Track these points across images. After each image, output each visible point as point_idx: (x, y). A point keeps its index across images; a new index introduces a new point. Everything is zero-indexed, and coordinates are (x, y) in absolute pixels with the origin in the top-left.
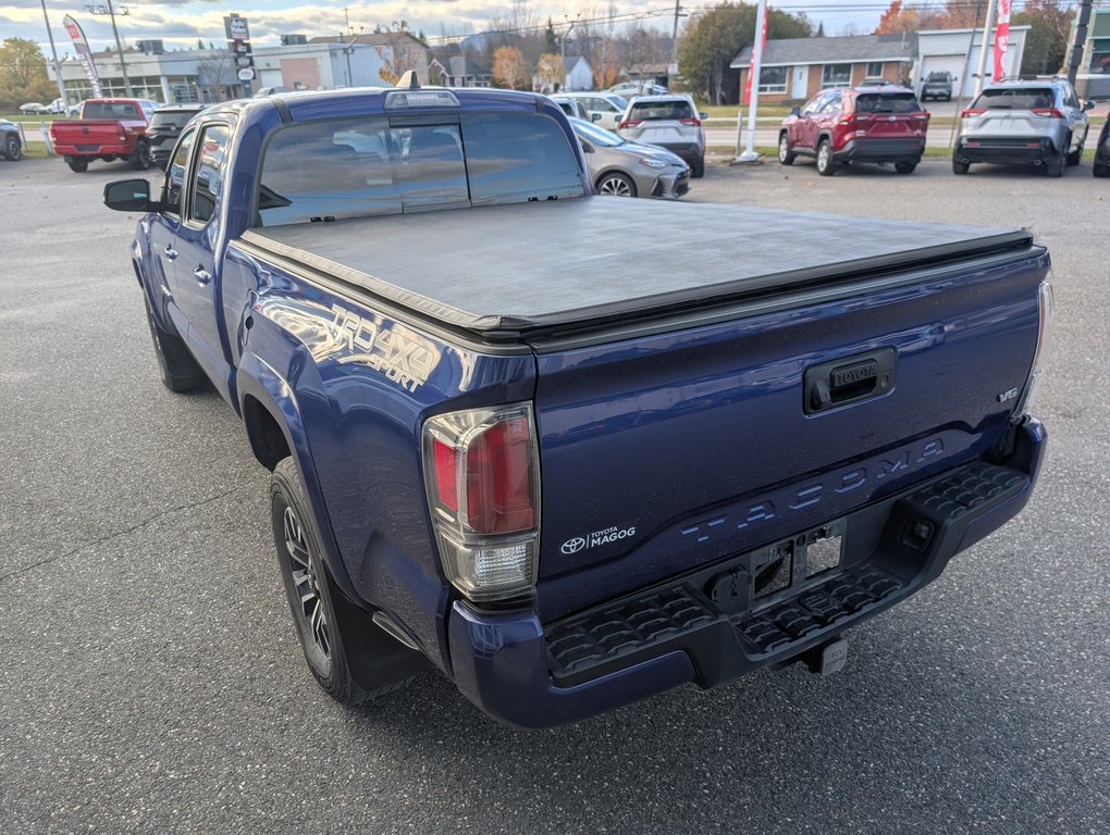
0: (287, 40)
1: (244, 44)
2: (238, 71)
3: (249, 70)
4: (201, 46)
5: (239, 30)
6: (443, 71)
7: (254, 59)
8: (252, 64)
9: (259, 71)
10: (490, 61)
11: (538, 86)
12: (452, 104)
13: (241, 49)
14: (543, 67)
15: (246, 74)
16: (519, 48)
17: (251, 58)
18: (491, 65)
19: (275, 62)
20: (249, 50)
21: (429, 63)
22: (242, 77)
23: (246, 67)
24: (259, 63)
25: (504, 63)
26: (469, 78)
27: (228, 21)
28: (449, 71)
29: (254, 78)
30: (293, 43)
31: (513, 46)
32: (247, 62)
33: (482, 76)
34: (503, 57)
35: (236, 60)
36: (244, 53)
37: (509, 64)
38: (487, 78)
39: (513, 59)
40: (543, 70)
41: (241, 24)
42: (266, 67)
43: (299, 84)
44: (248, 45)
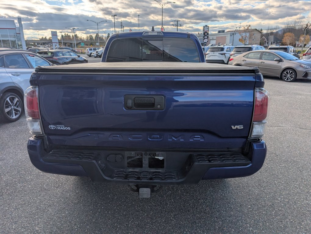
0: (219, 32)
1: (207, 33)
2: (204, 40)
3: (207, 40)
4: (199, 34)
5: (206, 29)
6: (266, 40)
7: (209, 37)
8: (208, 38)
9: (210, 40)
10: (282, 37)
11: (298, 45)
12: (161, 35)
13: (206, 34)
14: (301, 39)
15: (206, 41)
16: (294, 33)
17: (208, 36)
18: (283, 38)
19: (215, 37)
20: (208, 34)
21: (261, 38)
22: (204, 41)
23: (206, 39)
24: (210, 37)
25: (287, 38)
26: (274, 42)
27: (204, 27)
28: (268, 40)
29: (208, 41)
30: (221, 32)
31: (292, 32)
32: (207, 37)
33: (279, 41)
34: (287, 36)
35: (204, 37)
36: (206, 35)
37: (289, 38)
38: (280, 42)
39: (290, 36)
40: (301, 40)
41: (207, 28)
42: (212, 39)
43: (220, 43)
44: (208, 33)
